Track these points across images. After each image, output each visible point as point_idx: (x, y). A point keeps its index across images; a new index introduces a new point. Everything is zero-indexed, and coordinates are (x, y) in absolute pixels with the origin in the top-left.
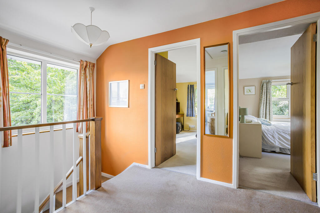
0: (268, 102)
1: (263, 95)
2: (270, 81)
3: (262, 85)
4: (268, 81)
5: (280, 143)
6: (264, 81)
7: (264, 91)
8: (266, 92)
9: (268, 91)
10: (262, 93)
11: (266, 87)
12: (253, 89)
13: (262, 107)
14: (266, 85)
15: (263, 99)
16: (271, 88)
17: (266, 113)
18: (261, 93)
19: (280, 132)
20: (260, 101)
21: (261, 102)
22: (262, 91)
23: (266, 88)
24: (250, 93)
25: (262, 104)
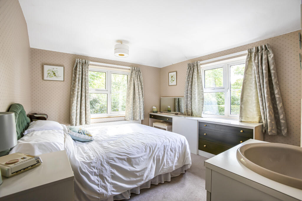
0: (84, 94)
1: (77, 84)
2: (86, 62)
3: (75, 66)
4: (84, 62)
5: (115, 186)
6: (78, 60)
7: (78, 76)
8: (81, 78)
9: (84, 76)
10: (75, 80)
11: (81, 70)
12: (60, 71)
13: (75, 102)
14: (81, 68)
15: (76, 89)
16: (87, 73)
17: (81, 112)
18: (73, 79)
19: (113, 160)
20: (72, 93)
21: (74, 94)
22: (75, 76)
23: (81, 73)
24: (54, 78)
25: (74, 97)
